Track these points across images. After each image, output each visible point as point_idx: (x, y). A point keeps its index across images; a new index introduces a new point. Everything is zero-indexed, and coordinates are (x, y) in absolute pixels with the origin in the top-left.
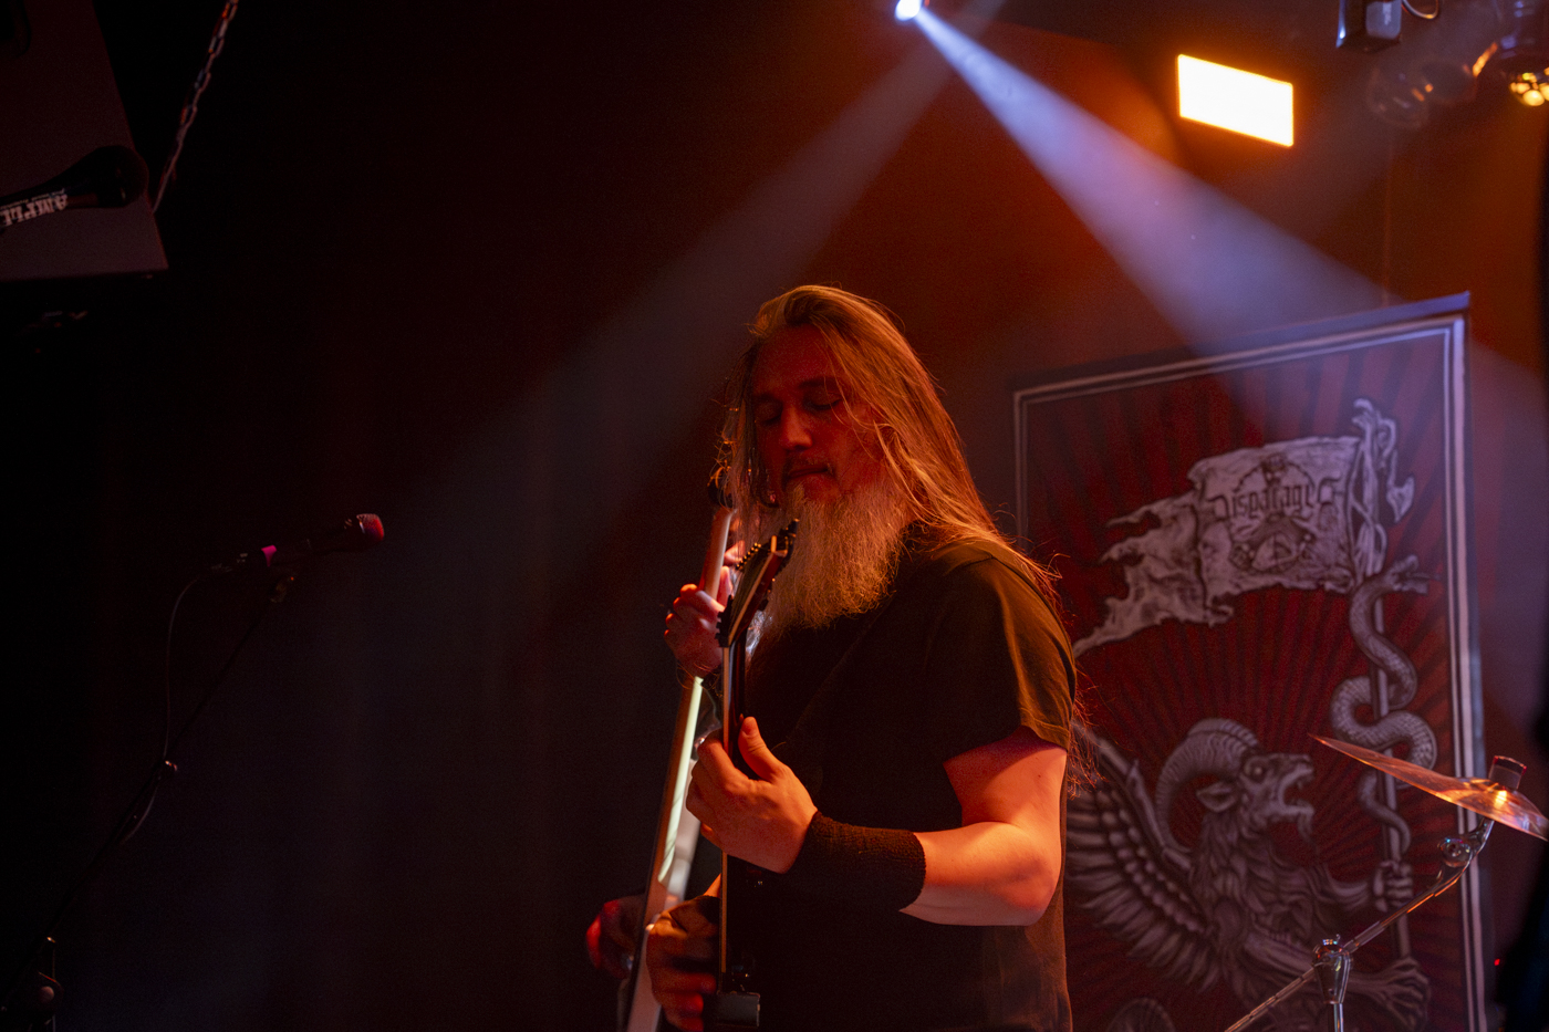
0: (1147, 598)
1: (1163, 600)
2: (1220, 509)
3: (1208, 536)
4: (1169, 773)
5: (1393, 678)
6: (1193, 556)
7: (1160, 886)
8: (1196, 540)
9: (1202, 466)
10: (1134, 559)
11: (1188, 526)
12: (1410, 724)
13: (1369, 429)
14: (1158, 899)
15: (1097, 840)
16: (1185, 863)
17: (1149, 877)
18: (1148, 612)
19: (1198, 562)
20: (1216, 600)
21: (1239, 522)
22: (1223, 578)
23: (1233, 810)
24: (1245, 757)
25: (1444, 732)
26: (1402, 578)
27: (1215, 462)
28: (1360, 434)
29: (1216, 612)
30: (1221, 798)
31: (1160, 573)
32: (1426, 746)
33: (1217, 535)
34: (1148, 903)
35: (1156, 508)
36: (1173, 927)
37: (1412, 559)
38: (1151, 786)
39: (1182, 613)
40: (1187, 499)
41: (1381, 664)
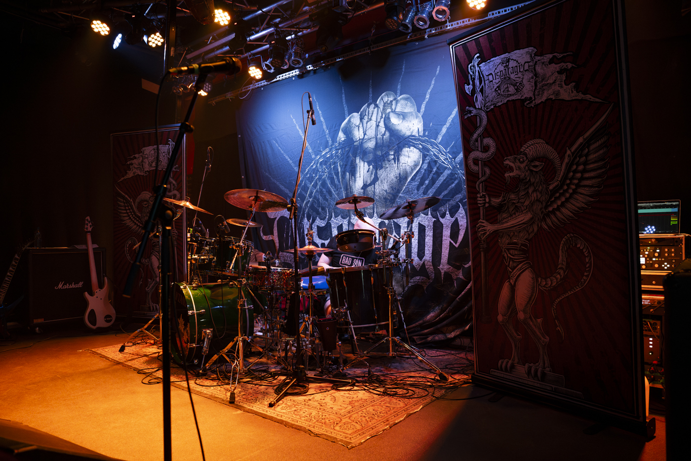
0: (134, 171)
1: (137, 171)
2: (146, 157)
3: (144, 161)
4: (137, 200)
5: (174, 185)
6: (142, 164)
7: (136, 219)
8: (142, 161)
9: (144, 149)
10: (132, 164)
11: (141, 159)
12: (176, 192)
13: (171, 144)
14: (135, 221)
15: (125, 212)
16: (140, 215)
17: (134, 217)
18: (134, 173)
19: (143, 165)
20: (146, 171)
21: (149, 158)
22: (147, 167)
23: (148, 206)
24: (150, 197)
25: (181, 193)
26: (175, 169)
27: (146, 148)
28: (170, 145)
29: (146, 174)
30: (146, 204)
31: (136, 167)
32: (178, 195)
33: (146, 160)
34: (134, 222)
35: (135, 155)
36: (138, 225)
37: (177, 165)
38: (134, 203)
39: (140, 174)
40: (140, 154)
41: (172, 182)
